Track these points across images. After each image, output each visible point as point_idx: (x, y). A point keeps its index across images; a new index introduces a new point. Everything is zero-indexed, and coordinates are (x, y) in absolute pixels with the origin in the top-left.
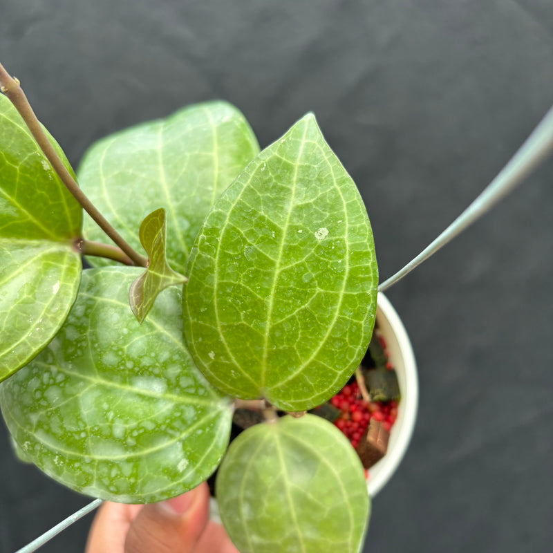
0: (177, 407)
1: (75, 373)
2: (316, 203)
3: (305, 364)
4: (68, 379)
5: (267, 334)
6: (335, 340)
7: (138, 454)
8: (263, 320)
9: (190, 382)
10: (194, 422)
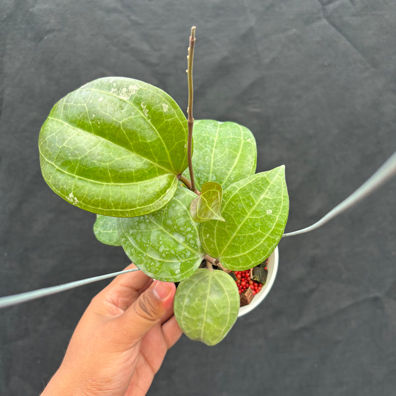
0: (185, 250)
1: (154, 222)
2: (272, 200)
3: (241, 254)
4: (150, 222)
5: (232, 237)
6: (257, 250)
7: (164, 261)
8: (234, 232)
9: (194, 242)
10: (188, 258)
